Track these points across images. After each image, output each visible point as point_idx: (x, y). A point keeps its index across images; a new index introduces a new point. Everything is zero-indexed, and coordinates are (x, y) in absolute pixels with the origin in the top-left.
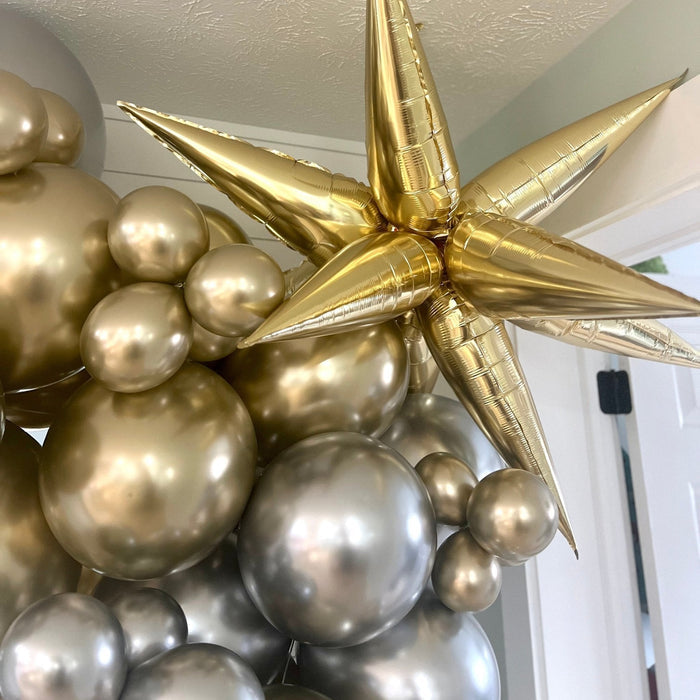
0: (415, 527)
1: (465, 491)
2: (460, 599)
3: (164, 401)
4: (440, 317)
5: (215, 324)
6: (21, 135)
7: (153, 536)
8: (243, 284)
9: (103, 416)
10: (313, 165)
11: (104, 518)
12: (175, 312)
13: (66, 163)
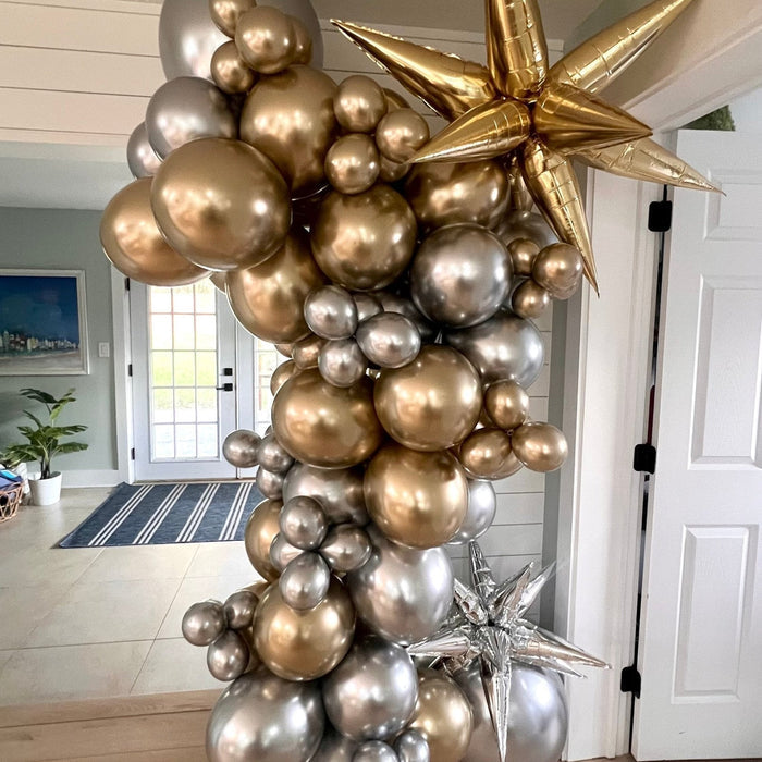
0: (500, 273)
1: (532, 257)
2: (526, 312)
3: (368, 201)
4: (530, 156)
5: (393, 156)
6: (284, 47)
7: (366, 267)
8: (406, 132)
9: (338, 208)
10: (453, 55)
11: (343, 257)
12: (371, 150)
13: (306, 63)
